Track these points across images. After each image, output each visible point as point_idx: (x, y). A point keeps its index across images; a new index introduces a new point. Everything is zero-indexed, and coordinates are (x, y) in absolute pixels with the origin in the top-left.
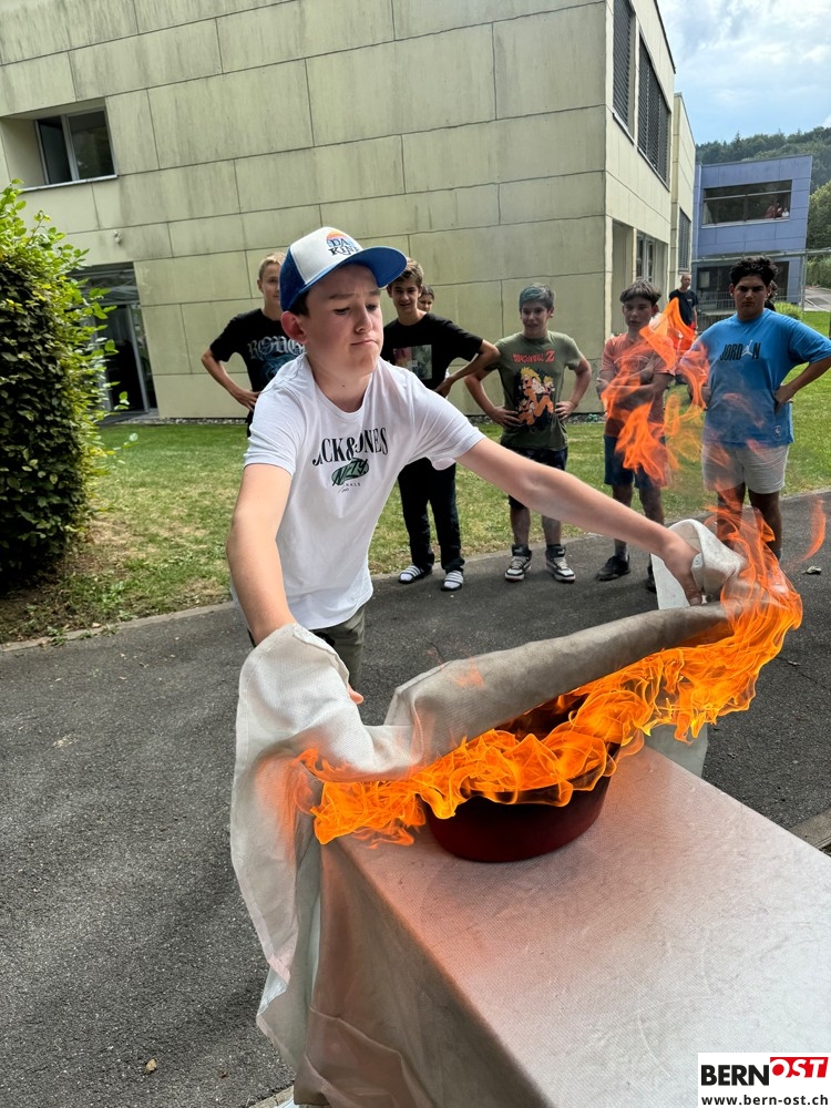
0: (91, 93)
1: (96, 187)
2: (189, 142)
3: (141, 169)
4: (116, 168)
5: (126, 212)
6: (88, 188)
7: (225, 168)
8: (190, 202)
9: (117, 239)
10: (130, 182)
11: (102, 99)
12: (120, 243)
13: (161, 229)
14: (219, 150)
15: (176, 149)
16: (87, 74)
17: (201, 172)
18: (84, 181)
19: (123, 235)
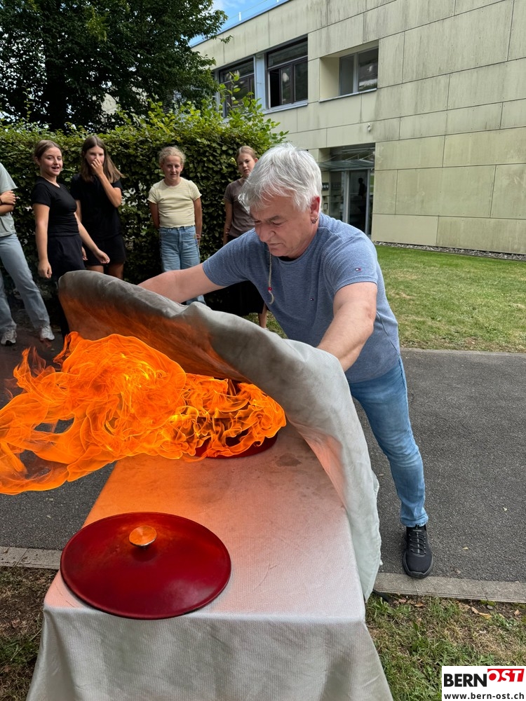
0: (372, 38)
1: (363, 96)
2: (424, 64)
3: (392, 84)
4: (378, 84)
5: (377, 111)
6: (359, 97)
7: (443, 80)
8: (416, 104)
9: (369, 129)
10: (384, 93)
11: (377, 41)
12: (370, 131)
13: (395, 122)
14: (442, 68)
15: (415, 70)
16: (372, 25)
17: (428, 83)
18: (358, 93)
19: (373, 126)
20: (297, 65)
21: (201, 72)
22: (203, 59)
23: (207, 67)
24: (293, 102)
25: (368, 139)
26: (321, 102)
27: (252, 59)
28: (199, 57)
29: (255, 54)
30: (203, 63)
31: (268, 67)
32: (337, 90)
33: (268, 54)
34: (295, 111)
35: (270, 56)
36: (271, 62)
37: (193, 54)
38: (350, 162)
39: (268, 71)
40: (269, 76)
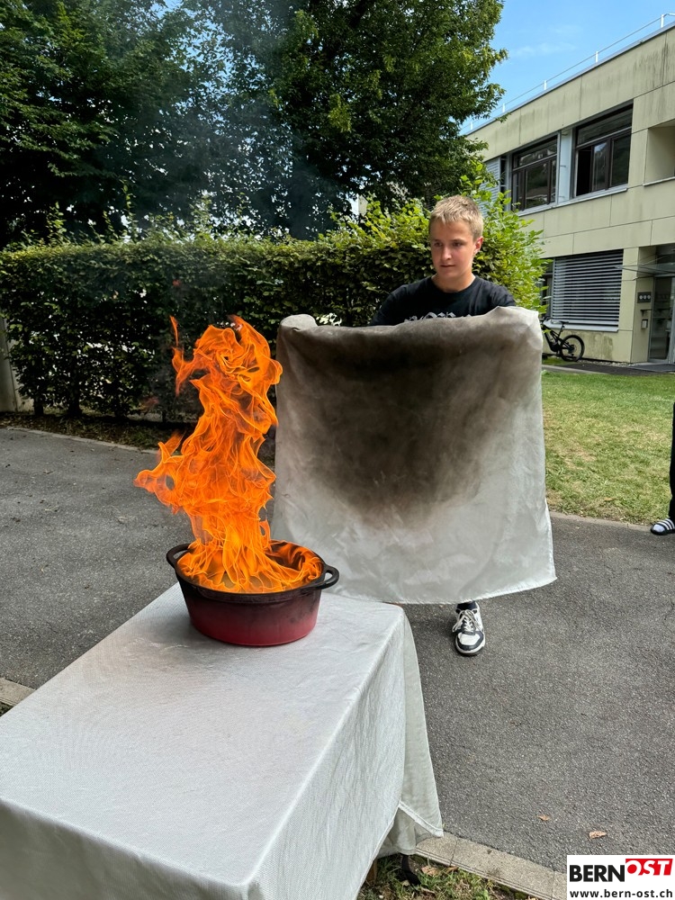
20: (617, 140)
22: (471, 143)
23: (479, 153)
24: (607, 187)
27: (555, 137)
29: (560, 131)
30: (471, 149)
31: (576, 144)
33: (577, 130)
34: (609, 199)
35: (580, 131)
39: (576, 150)
40: (577, 156)
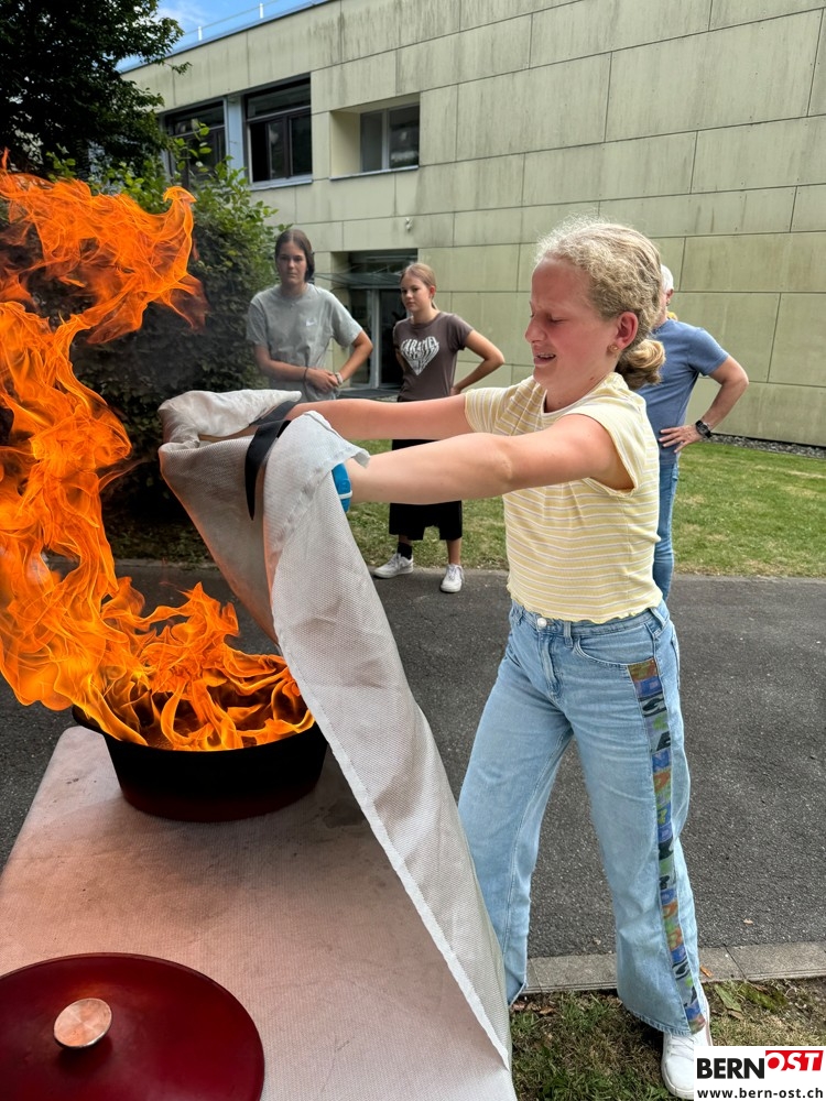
0: (410, 89)
1: (400, 177)
2: (487, 135)
3: (440, 160)
4: (421, 159)
5: (420, 200)
6: (392, 177)
7: (516, 161)
8: (477, 193)
9: (408, 226)
10: (429, 173)
11: (417, 95)
12: (409, 230)
13: (447, 219)
14: (513, 144)
15: (474, 143)
16: (409, 70)
17: (494, 165)
18: (390, 170)
19: (414, 223)
20: (294, 119)
21: (139, 115)
22: (141, 94)
23: (149, 108)
24: (288, 176)
25: (406, 243)
26: (333, 180)
27: (221, 104)
28: (134, 90)
29: (225, 96)
30: (143, 101)
31: (247, 117)
32: (358, 163)
33: (247, 98)
34: (292, 191)
35: (250, 100)
36: (252, 110)
37: (125, 84)
38: (379, 275)
39: (247, 123)
40: (249, 132)
